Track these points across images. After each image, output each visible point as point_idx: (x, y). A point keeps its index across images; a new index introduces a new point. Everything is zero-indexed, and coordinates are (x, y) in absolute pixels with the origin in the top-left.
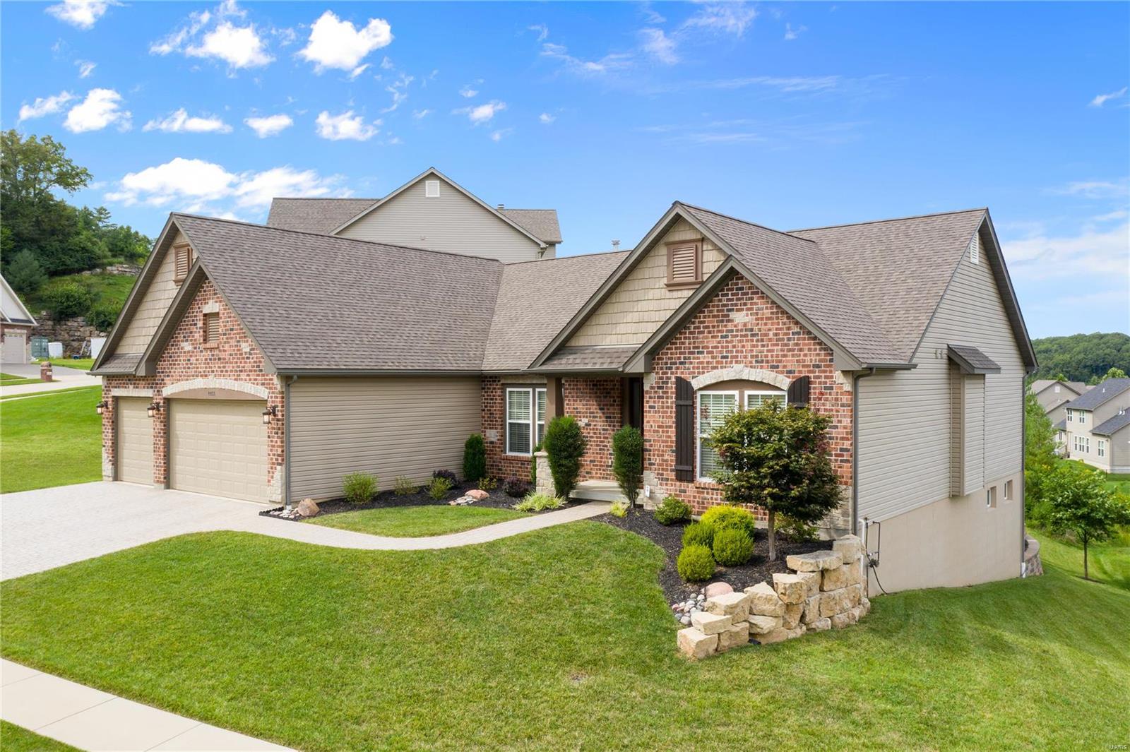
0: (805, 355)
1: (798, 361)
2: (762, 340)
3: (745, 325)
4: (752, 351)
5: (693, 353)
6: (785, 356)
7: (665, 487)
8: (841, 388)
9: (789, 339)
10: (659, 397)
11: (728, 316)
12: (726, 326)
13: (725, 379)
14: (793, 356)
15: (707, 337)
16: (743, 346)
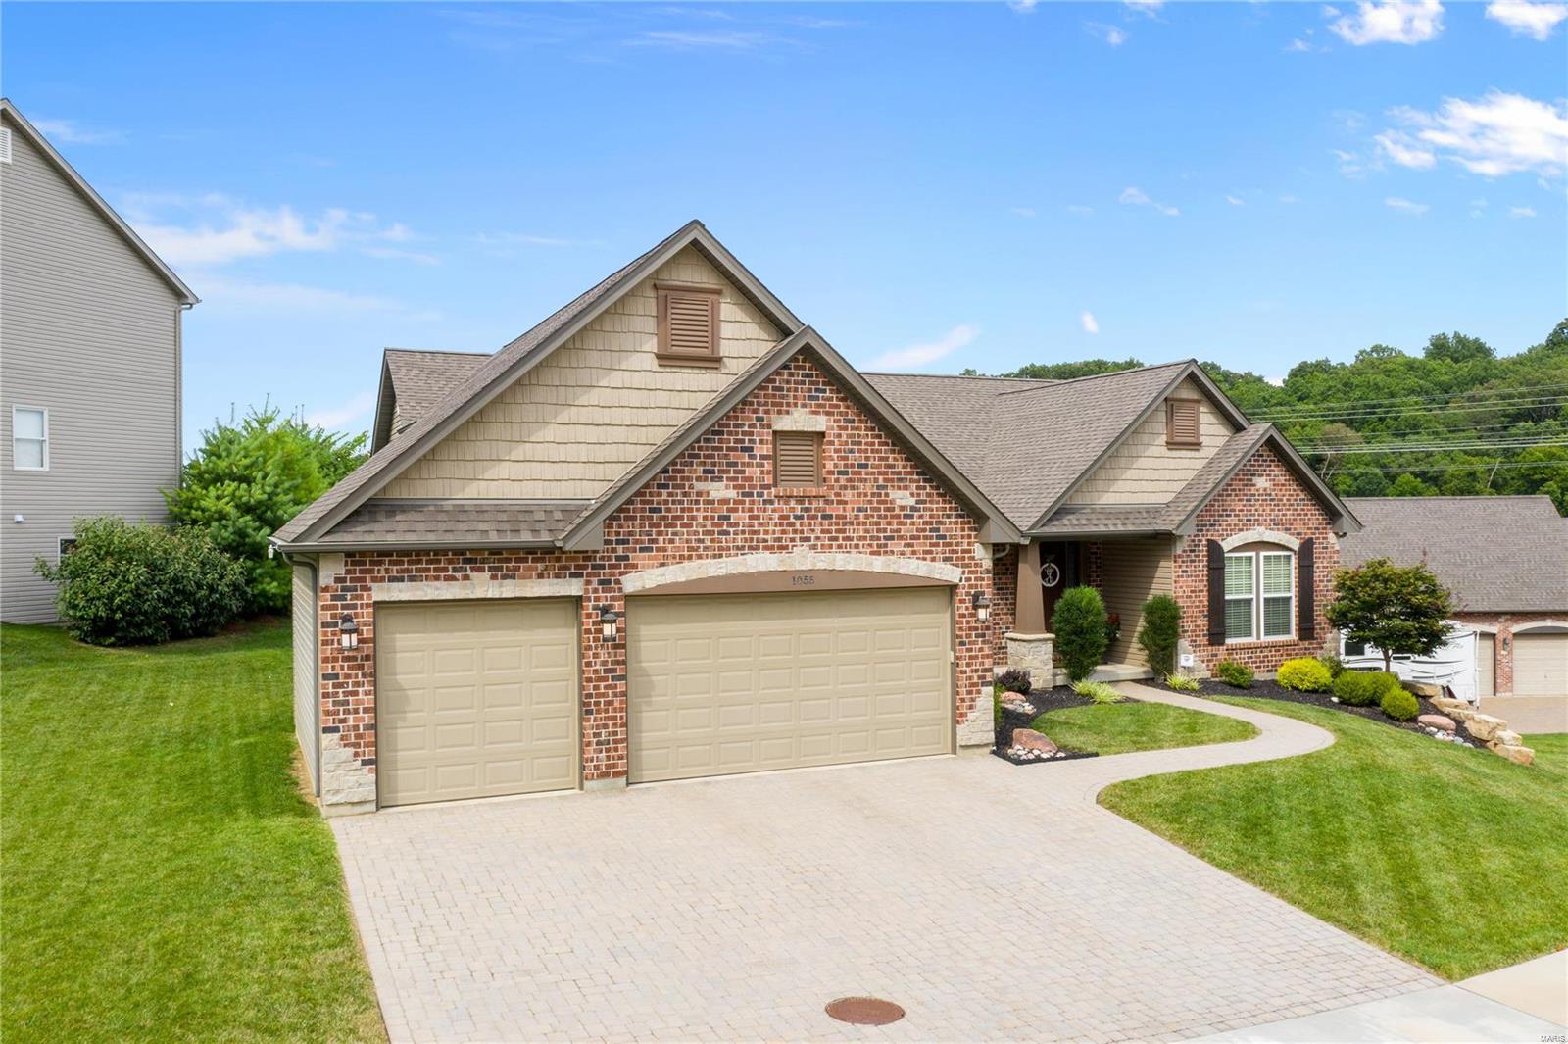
0: (1309, 519)
1: (1304, 524)
2: (1278, 505)
3: (1265, 490)
4: (1270, 515)
5: (1222, 515)
6: (1295, 519)
7: (1198, 654)
8: (1333, 547)
9: (1298, 505)
10: (1192, 561)
11: (1251, 480)
12: (1250, 490)
13: (1251, 541)
14: (1301, 519)
15: (1234, 500)
16: (1264, 510)
